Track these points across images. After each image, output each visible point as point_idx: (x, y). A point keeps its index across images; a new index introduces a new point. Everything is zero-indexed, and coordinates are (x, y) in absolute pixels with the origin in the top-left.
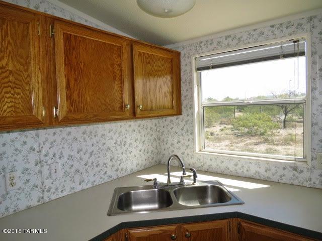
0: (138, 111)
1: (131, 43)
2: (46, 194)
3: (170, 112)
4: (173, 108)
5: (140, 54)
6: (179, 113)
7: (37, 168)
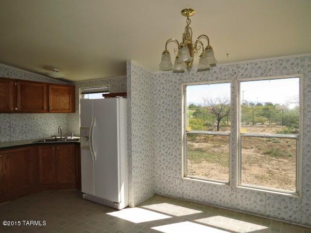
0: (50, 110)
1: (48, 85)
2: (12, 139)
3: (68, 111)
4: (69, 109)
5: (52, 89)
6: (74, 112)
7: (9, 129)
